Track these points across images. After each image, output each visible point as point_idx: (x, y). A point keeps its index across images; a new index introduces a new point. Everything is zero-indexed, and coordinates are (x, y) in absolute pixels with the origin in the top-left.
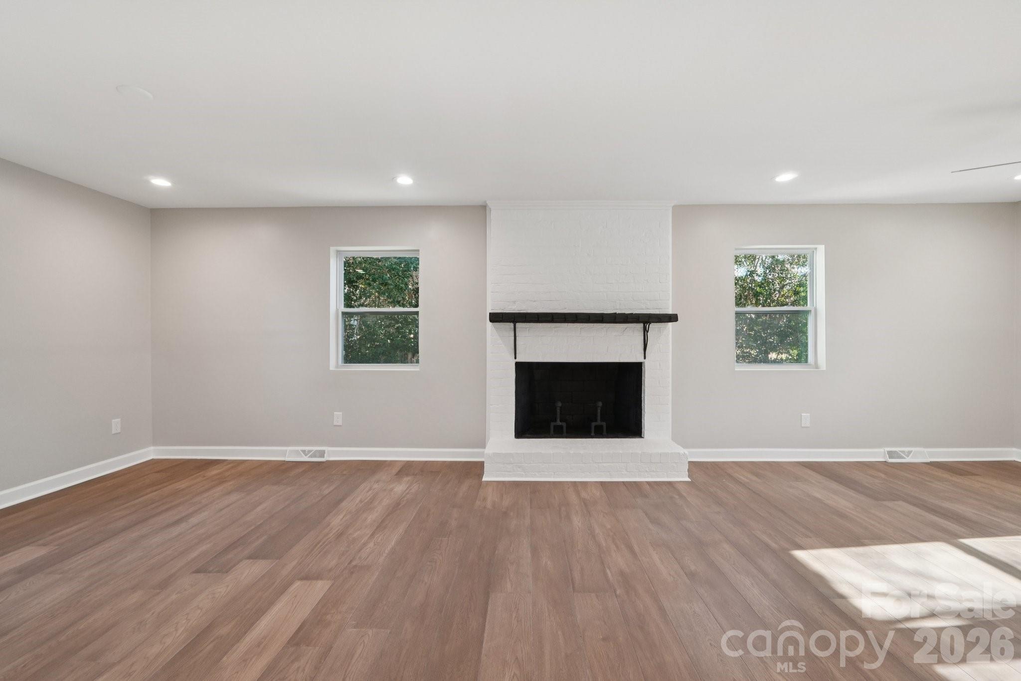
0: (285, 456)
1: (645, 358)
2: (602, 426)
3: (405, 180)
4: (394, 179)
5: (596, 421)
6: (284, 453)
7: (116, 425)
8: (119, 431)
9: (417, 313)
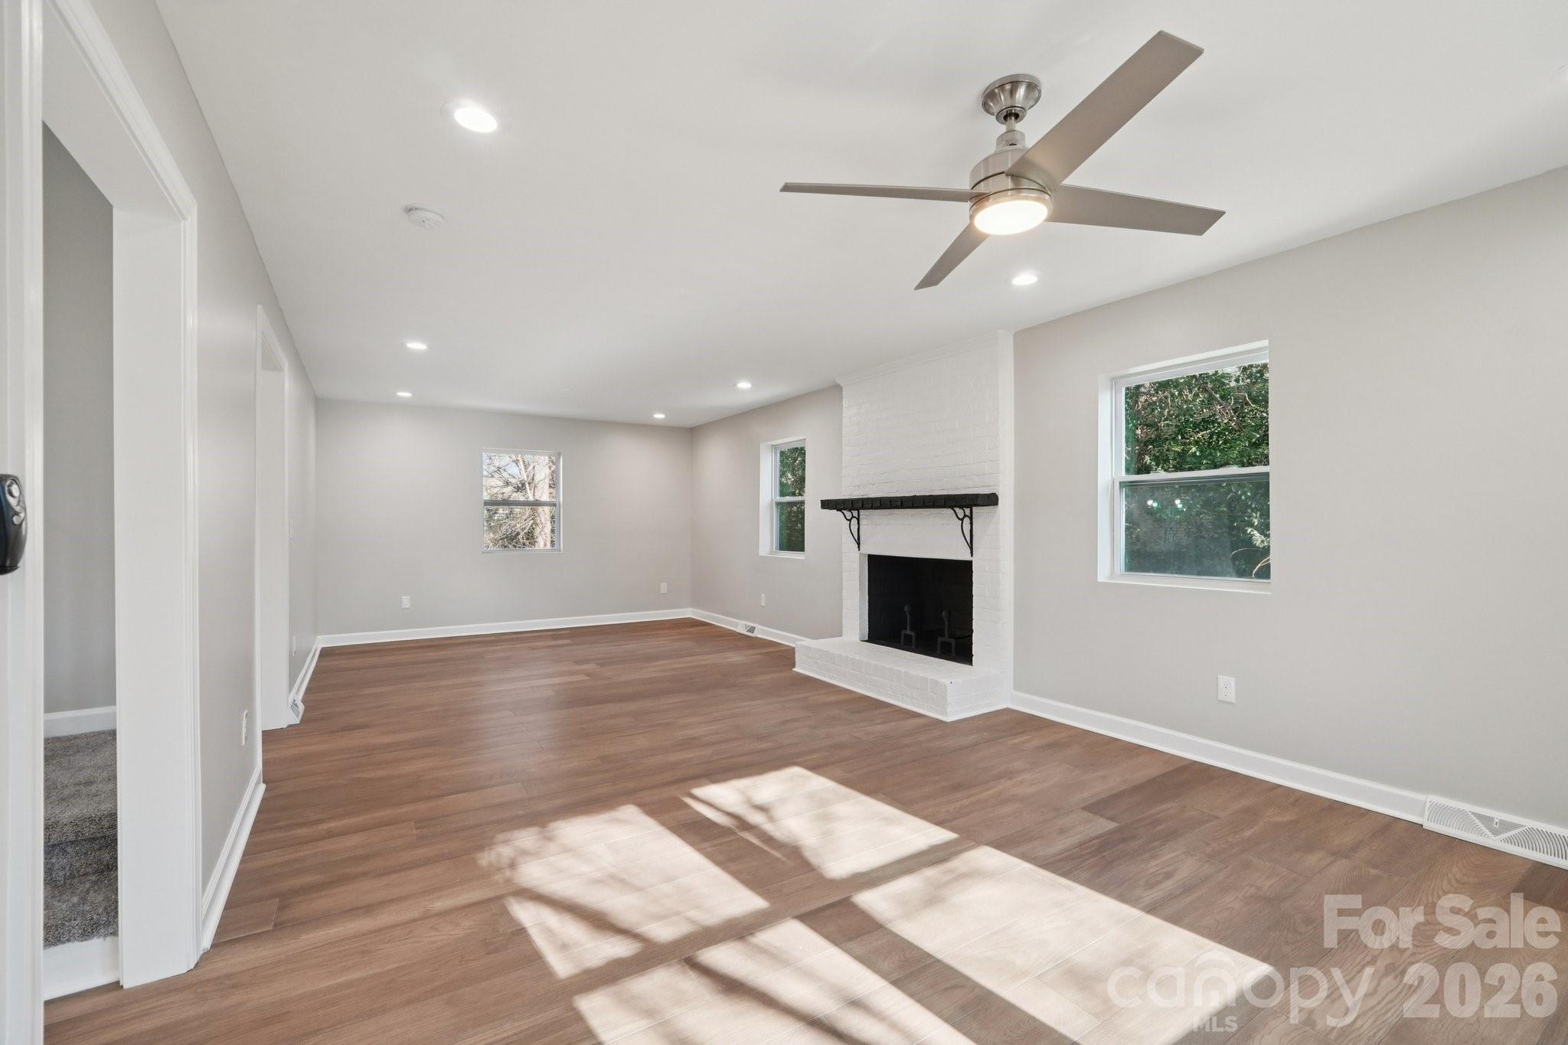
0: (736, 627)
1: (972, 556)
2: (950, 644)
3: (744, 385)
4: (735, 385)
5: (943, 635)
6: (736, 625)
7: (664, 587)
8: (666, 591)
9: (802, 503)
